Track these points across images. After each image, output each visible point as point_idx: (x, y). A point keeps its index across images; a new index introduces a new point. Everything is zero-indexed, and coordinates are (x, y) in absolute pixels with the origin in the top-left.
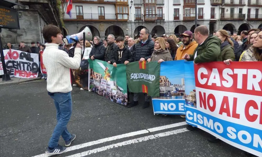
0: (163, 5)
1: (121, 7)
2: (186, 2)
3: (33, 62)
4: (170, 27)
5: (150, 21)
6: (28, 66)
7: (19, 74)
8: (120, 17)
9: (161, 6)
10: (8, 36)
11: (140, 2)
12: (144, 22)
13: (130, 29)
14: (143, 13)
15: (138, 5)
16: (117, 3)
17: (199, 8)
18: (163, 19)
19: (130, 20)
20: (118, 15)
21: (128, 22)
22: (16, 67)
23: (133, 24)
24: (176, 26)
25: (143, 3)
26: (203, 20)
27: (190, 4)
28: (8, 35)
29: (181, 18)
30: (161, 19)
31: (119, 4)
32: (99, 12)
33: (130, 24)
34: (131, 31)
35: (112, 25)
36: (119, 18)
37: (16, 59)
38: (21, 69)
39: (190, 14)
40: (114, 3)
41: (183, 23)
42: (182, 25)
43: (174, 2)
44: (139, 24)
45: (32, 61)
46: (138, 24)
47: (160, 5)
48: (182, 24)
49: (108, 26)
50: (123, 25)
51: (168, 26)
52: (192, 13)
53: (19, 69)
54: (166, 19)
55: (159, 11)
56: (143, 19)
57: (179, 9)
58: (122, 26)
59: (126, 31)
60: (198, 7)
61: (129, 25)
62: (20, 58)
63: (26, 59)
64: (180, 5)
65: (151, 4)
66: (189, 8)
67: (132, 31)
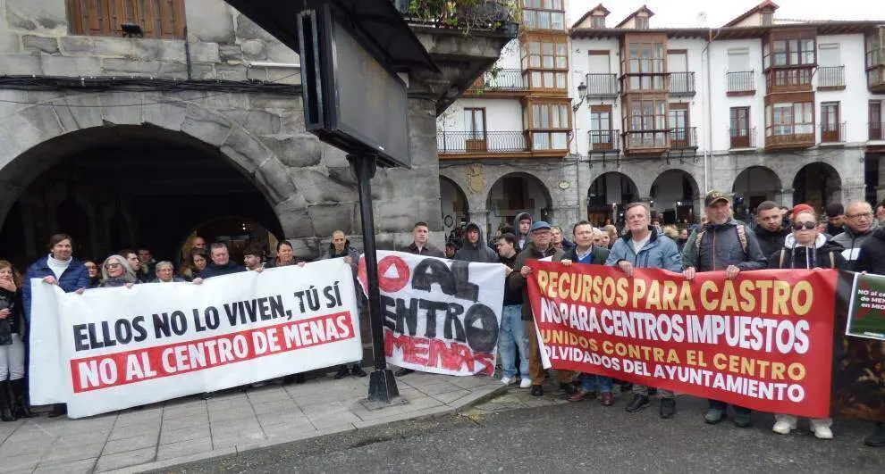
0: (693, 94)
1: (544, 109)
2: (778, 83)
3: (475, 299)
4: (715, 174)
5: (643, 154)
6: (450, 317)
7: (405, 352)
8: (539, 143)
9: (684, 100)
10: (328, 203)
11: (608, 88)
12: (622, 160)
13: (574, 185)
14: (617, 125)
15: (602, 97)
16: (530, 93)
17: (822, 103)
18: (692, 144)
19: (573, 151)
20: (535, 134)
21: (566, 160)
22: (395, 322)
23: (584, 168)
24: (740, 172)
25: (619, 90)
26: (841, 148)
27: (791, 88)
28: (326, 199)
29: (759, 142)
30: (684, 145)
31: (537, 96)
32: (469, 128)
33: (571, 167)
34: (575, 192)
35: (512, 170)
36: (537, 147)
37: (397, 290)
38: (413, 332)
39: (793, 124)
40: (521, 94)
41: (767, 157)
42: (762, 165)
43: (731, 83)
44: (604, 166)
45: (470, 299)
46: (601, 164)
47: (680, 95)
48: (761, 161)
49: (499, 176)
50: (549, 170)
51: (711, 170)
52: (798, 119)
53: (407, 333)
54: (702, 143)
55: (676, 116)
56: (621, 147)
57: (747, 109)
58: (546, 173)
59: (558, 192)
60: (820, 98)
61: (570, 171)
62: (414, 287)
63: (442, 287)
64: (752, 93)
65: (649, 93)
66: (788, 105)
67: (581, 190)
